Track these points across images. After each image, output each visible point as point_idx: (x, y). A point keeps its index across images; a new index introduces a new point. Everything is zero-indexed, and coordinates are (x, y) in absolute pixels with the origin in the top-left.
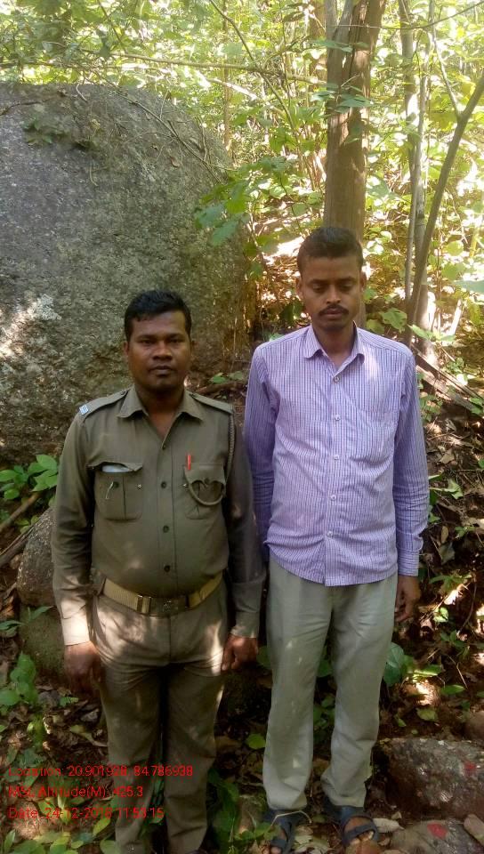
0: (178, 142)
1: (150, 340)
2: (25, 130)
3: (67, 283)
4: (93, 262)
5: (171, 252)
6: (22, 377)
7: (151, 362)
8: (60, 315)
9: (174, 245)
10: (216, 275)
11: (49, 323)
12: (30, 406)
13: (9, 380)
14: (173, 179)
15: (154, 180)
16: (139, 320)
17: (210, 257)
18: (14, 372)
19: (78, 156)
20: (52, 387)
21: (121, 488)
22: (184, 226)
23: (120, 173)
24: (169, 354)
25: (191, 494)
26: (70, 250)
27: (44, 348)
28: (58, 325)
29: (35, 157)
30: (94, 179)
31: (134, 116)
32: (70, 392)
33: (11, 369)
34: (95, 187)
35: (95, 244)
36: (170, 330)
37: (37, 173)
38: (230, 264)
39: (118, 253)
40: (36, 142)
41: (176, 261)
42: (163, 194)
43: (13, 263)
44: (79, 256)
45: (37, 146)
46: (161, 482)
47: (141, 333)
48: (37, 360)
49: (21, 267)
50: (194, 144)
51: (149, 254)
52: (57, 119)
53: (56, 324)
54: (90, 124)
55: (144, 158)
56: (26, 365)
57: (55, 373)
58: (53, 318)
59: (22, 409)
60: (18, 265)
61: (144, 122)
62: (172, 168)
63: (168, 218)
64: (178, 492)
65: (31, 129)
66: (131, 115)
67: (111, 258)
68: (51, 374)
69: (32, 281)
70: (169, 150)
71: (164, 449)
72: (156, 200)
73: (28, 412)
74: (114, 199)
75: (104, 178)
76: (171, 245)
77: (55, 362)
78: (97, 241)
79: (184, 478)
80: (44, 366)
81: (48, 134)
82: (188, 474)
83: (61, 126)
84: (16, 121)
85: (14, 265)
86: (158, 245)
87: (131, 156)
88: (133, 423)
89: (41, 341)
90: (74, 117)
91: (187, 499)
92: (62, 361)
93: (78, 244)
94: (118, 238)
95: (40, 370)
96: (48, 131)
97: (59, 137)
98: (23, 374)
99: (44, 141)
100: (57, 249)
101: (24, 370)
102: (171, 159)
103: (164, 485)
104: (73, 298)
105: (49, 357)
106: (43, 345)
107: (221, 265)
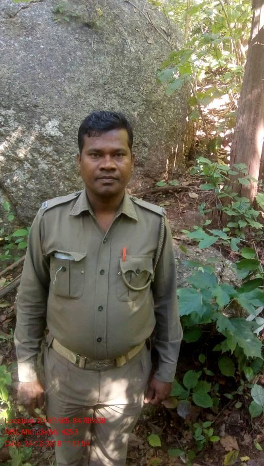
0: (152, 28)
1: (99, 154)
2: (53, 12)
3: (69, 112)
4: (88, 100)
5: (140, 98)
6: (36, 172)
7: (98, 172)
8: (63, 133)
9: (143, 94)
10: (168, 116)
11: (55, 138)
12: (39, 191)
13: (28, 172)
14: (146, 51)
15: (134, 51)
16: (89, 136)
17: (165, 103)
18: (31, 167)
19: (86, 31)
20: (54, 180)
21: (68, 272)
22: (150, 82)
23: (112, 45)
24: (114, 166)
25: (123, 281)
26: (73, 91)
27: (51, 154)
28: (61, 140)
29: (58, 30)
30: (95, 47)
31: (126, 9)
32: (65, 184)
33: (29, 165)
34: (95, 52)
35: (90, 89)
36: (115, 145)
37: (58, 40)
38: (178, 109)
39: (105, 96)
40: (59, 20)
41: (143, 104)
42: (138, 60)
43: (35, 97)
44: (79, 96)
45: (60, 23)
46: (100, 270)
47: (91, 147)
48: (45, 161)
49: (40, 100)
50: (164, 30)
51: (125, 98)
52: (75, 6)
53: (59, 139)
54: (96, 12)
55: (129, 36)
56: (39, 164)
57: (56, 170)
58: (58, 135)
59: (34, 192)
60: (38, 99)
61: (132, 13)
62: (147, 44)
63: (140, 76)
64: (113, 279)
65: (57, 12)
66: (124, 8)
67: (100, 99)
68: (54, 171)
69: (46, 110)
70: (146, 33)
71: (104, 242)
72: (134, 64)
73: (38, 194)
74: (107, 61)
75: (101, 47)
76: (140, 94)
77: (57, 164)
78: (92, 87)
79: (119, 267)
80: (50, 166)
81: (68, 16)
82: (122, 265)
83: (77, 11)
84: (48, 6)
85: (36, 99)
86: (131, 93)
87: (120, 34)
88: (81, 220)
89: (49, 149)
90: (86, 6)
91: (120, 284)
92: (61, 164)
93: (79, 88)
94: (106, 87)
95: (47, 168)
96: (68, 14)
97: (75, 18)
98: (36, 169)
99: (65, 20)
100: (65, 90)
101: (37, 167)
102: (147, 38)
103: (102, 272)
104: (72, 123)
105: (53, 160)
106: (50, 152)
107: (172, 109)
